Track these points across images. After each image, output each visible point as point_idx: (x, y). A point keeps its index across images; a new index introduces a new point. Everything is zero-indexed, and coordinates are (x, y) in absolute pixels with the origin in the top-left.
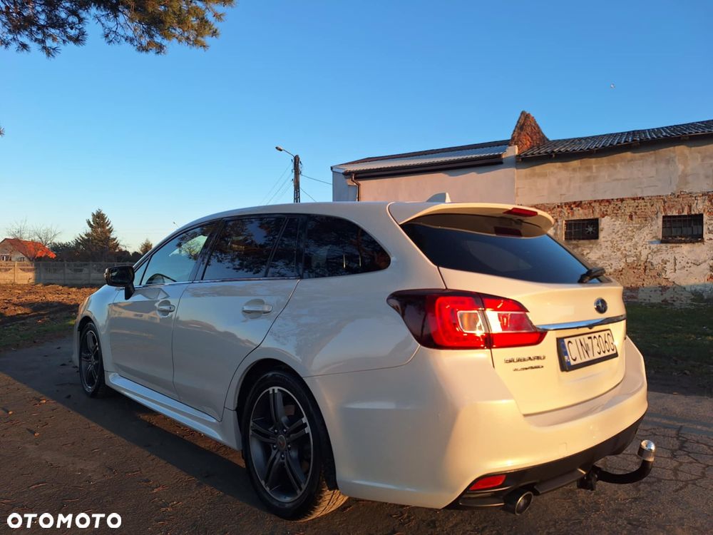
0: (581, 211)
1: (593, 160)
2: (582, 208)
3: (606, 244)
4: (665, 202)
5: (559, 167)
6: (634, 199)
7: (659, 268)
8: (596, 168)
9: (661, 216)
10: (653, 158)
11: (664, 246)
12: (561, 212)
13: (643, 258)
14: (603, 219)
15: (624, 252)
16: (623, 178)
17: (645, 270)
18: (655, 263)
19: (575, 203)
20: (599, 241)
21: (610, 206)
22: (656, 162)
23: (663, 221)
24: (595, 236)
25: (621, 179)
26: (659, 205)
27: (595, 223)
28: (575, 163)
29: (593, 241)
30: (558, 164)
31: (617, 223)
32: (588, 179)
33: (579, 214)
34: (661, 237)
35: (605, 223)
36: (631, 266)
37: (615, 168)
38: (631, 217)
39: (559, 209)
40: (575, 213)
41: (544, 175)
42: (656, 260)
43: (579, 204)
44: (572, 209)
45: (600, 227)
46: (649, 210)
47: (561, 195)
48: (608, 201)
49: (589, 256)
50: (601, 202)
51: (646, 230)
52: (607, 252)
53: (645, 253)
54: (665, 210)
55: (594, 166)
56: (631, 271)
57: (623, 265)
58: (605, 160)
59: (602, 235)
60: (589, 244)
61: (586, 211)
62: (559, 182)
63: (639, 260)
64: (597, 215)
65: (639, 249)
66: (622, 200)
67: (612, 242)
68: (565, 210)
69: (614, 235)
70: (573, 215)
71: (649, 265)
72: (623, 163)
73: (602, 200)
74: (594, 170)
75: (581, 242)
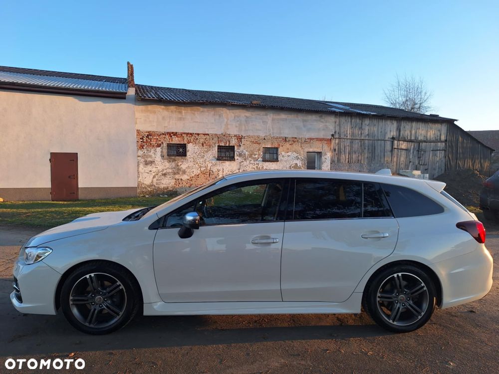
0: (177, 139)
1: (183, 108)
2: (177, 137)
3: (190, 160)
4: (218, 138)
5: (163, 109)
6: (204, 135)
7: (216, 173)
8: (185, 113)
9: (217, 145)
10: (213, 113)
11: (218, 161)
12: (165, 138)
13: (209, 168)
14: (189, 145)
15: (200, 165)
16: (198, 121)
17: (210, 175)
18: (214, 171)
19: (173, 133)
20: (187, 157)
21: (193, 137)
22: (214, 115)
23: (218, 148)
24: (184, 154)
25: (197, 122)
26: (216, 139)
27: (184, 146)
28: (173, 108)
29: (183, 157)
30: (163, 107)
31: (196, 147)
32: (180, 119)
33: (176, 140)
34: (217, 157)
35: (190, 147)
36: (204, 173)
37: (194, 114)
38: (203, 144)
39: (164, 136)
40: (173, 139)
41: (155, 112)
42: (215, 169)
43: (175, 134)
44: (171, 136)
45: (187, 149)
46: (211, 142)
47: (165, 127)
48: (191, 134)
49: (182, 166)
50: (187, 134)
51: (210, 153)
52: (191, 164)
53: (210, 165)
54: (219, 142)
55: (183, 111)
56: (203, 175)
57: (199, 172)
58: (189, 109)
59: (188, 154)
60: (182, 159)
61: (180, 139)
62: (163, 118)
63: (207, 169)
64: (186, 142)
65: (207, 163)
66: (198, 134)
67: (193, 159)
68: (167, 136)
69: (194, 155)
70: (172, 140)
71: (211, 172)
72: (198, 113)
73: (188, 133)
74: (183, 114)
75: (177, 157)
